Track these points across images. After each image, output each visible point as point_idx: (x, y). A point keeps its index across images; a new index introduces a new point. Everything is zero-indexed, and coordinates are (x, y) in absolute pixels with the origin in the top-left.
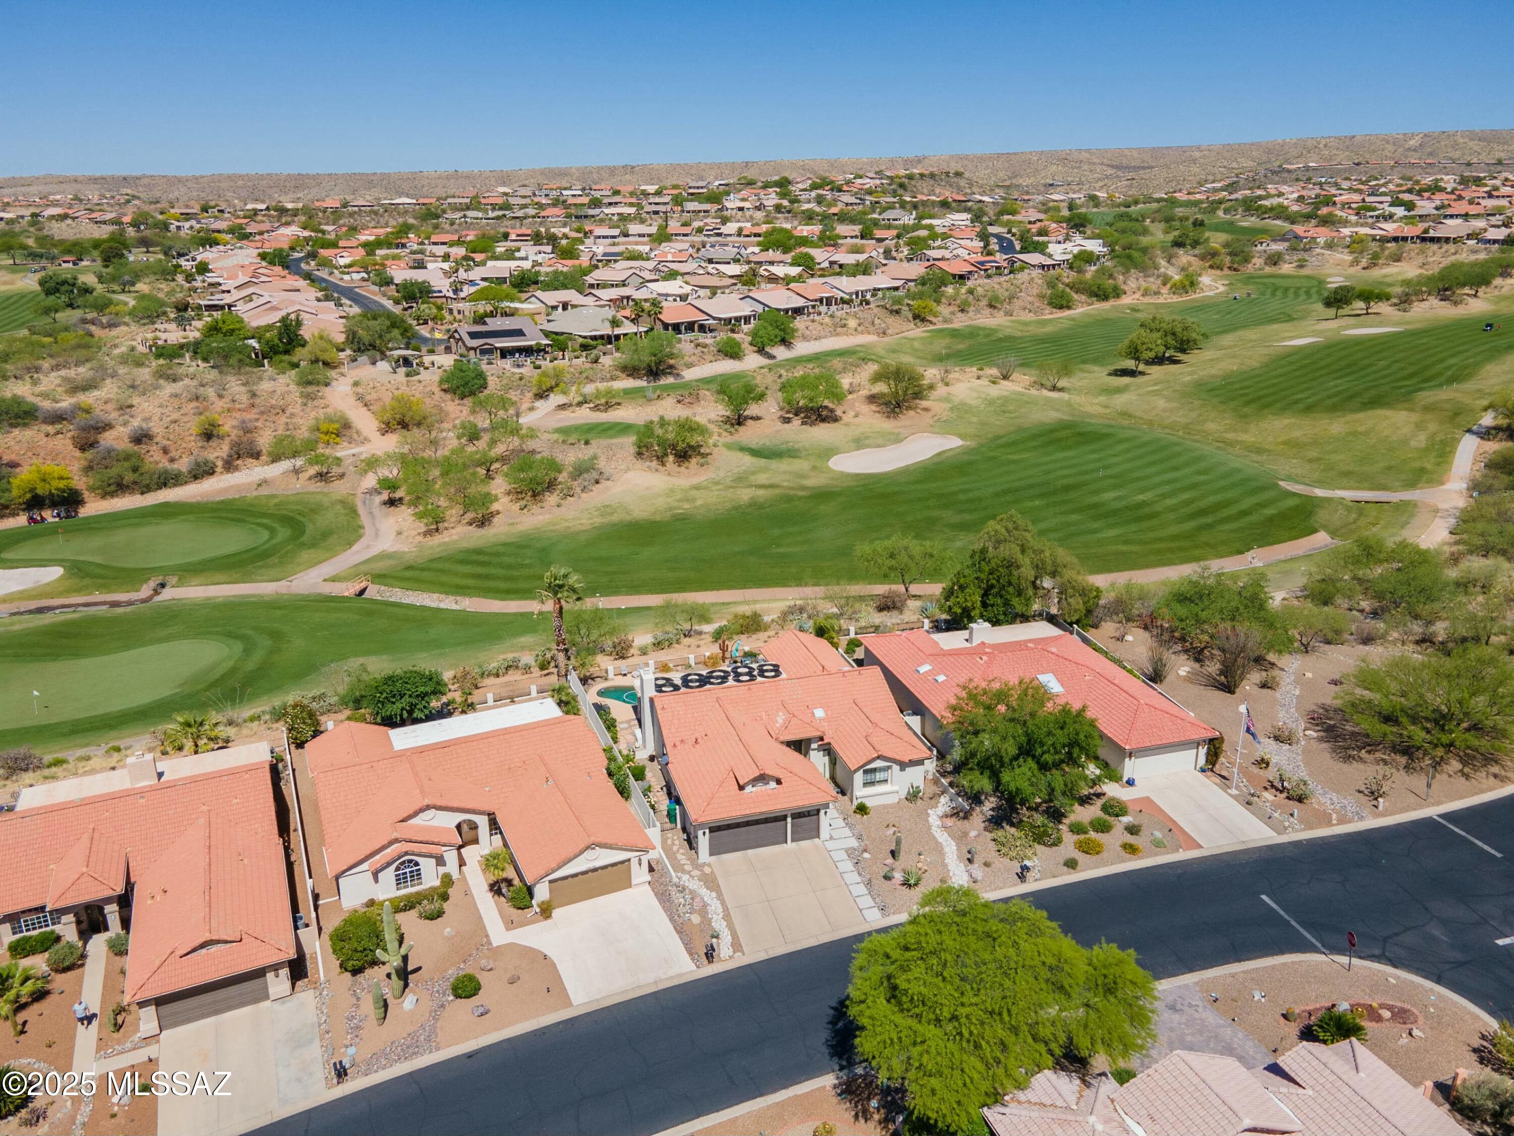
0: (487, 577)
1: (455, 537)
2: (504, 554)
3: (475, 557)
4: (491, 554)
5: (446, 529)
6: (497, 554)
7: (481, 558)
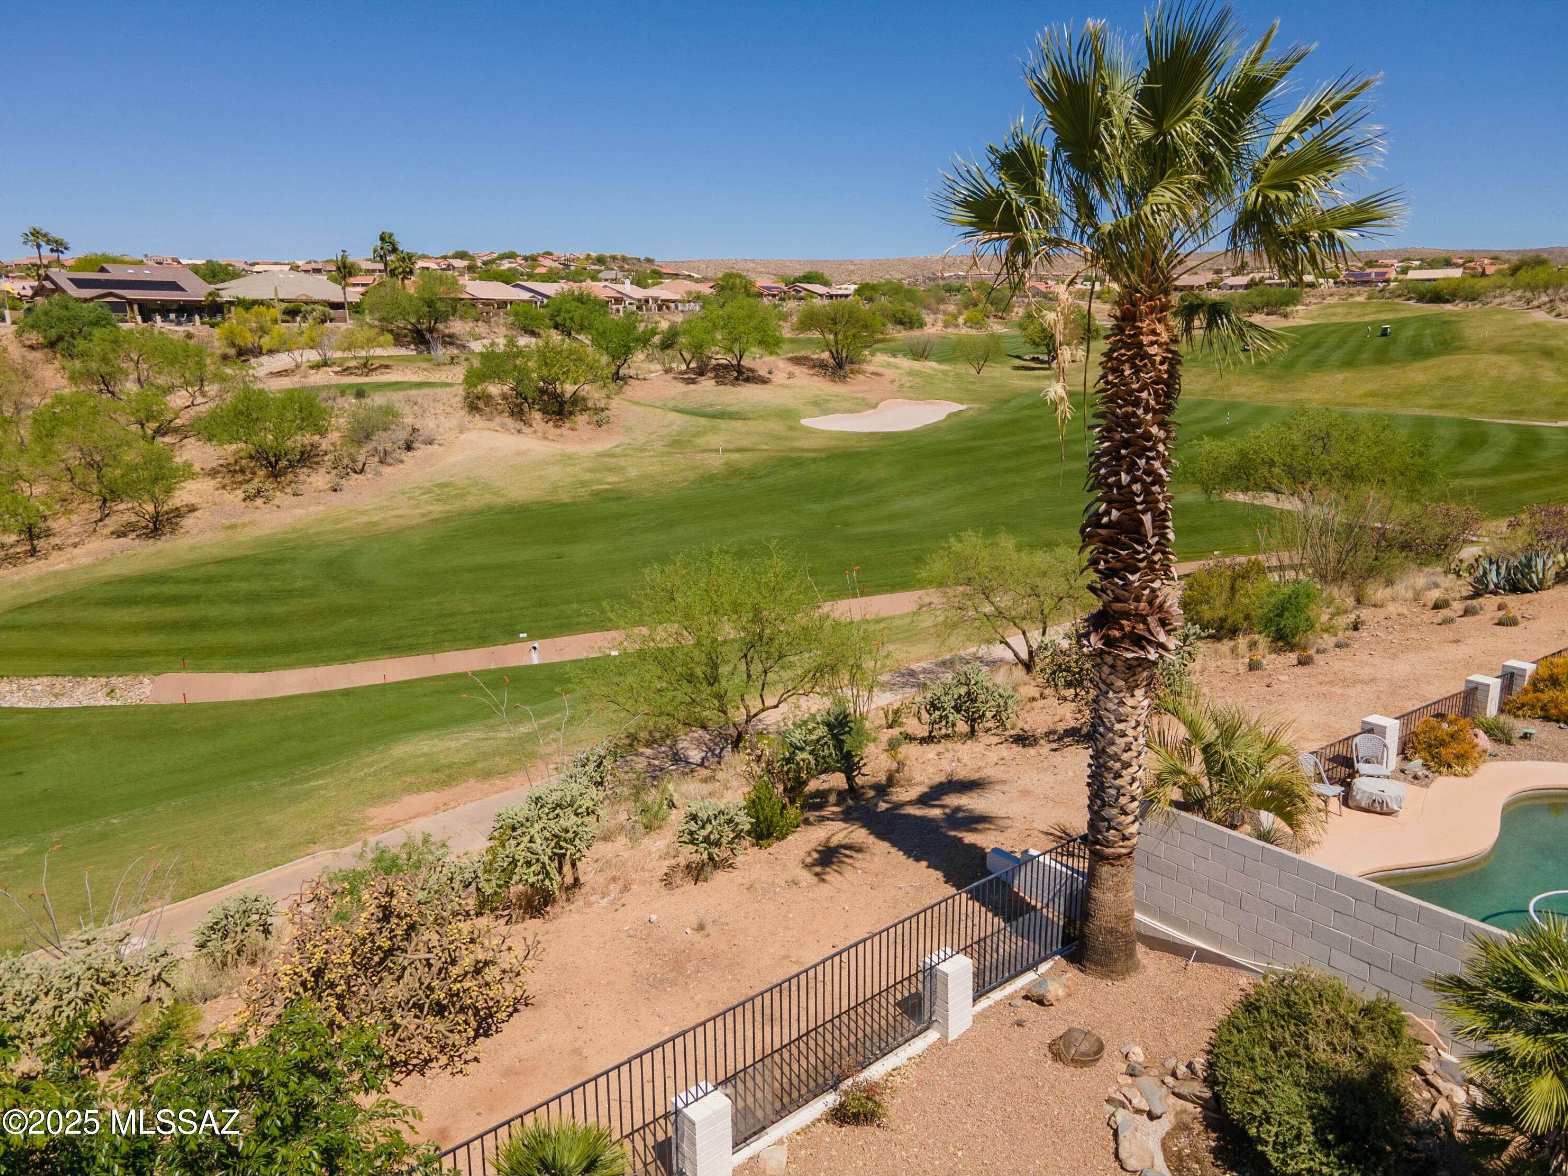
0: (194, 626)
1: (85, 561)
2: (229, 578)
3: (149, 590)
4: (194, 581)
5: (59, 548)
6: (210, 580)
7: (169, 589)
